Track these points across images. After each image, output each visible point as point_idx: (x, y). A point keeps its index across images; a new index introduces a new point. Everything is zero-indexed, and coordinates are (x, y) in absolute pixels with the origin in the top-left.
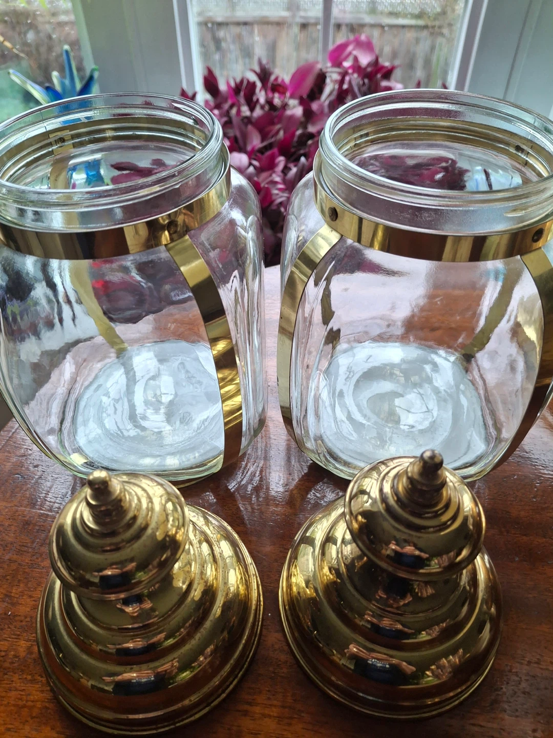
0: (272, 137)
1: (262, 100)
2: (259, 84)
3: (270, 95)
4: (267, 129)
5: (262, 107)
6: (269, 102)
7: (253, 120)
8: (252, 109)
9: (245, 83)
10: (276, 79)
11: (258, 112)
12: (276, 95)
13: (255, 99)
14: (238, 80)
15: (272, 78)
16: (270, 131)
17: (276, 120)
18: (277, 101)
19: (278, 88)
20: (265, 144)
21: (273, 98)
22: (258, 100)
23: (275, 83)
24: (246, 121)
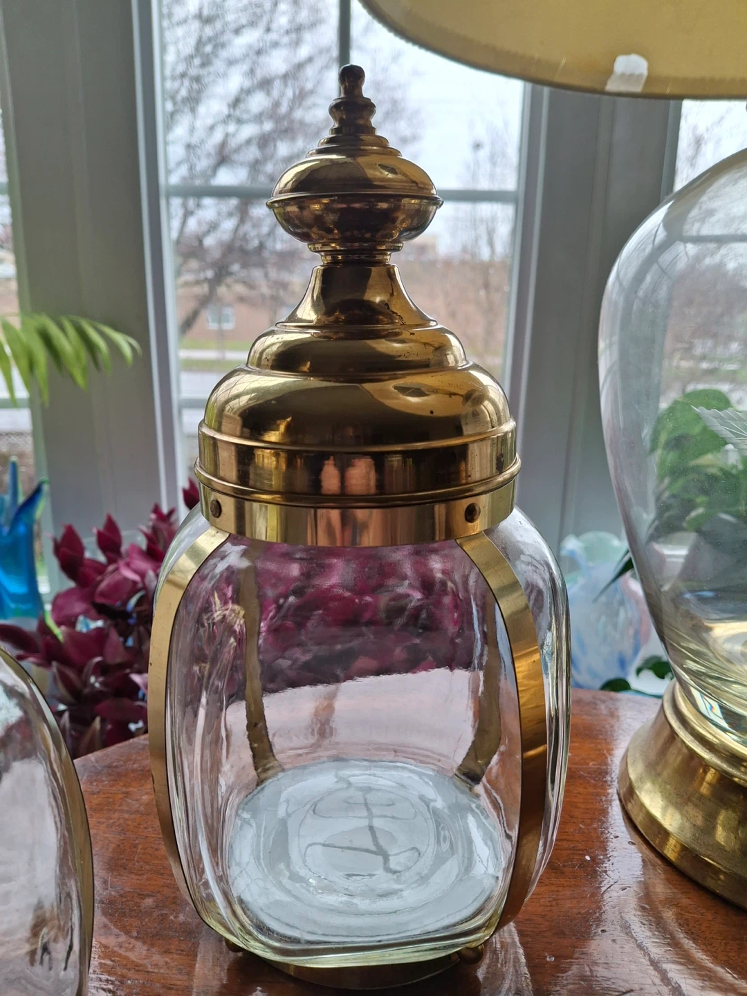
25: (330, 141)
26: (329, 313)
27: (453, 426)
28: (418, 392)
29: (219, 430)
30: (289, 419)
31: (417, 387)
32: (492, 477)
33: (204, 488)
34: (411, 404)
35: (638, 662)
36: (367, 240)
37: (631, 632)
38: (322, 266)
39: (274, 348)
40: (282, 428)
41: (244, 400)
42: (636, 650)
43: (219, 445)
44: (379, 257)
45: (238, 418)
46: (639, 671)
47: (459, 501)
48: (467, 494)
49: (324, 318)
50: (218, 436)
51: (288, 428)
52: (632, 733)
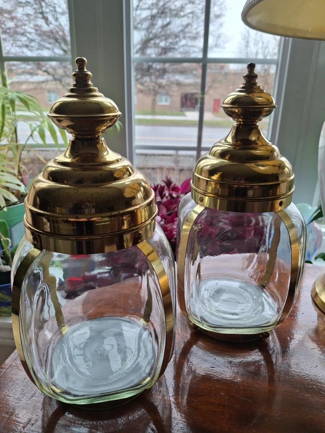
0: (172, 210)
1: (167, 194)
2: (166, 187)
3: (171, 192)
4: (169, 207)
5: (167, 197)
6: (171, 195)
7: (163, 203)
8: (162, 198)
9: (159, 187)
10: (174, 185)
11: (165, 199)
12: (174, 192)
13: (164, 193)
14: (156, 185)
15: (172, 185)
16: (171, 208)
17: (174, 203)
18: (174, 195)
19: (175, 189)
20: (168, 213)
21: (172, 194)
22: (165, 194)
23: (174, 187)
24: (159, 203)
25: (243, 88)
26: (237, 141)
27: (275, 177)
28: (263, 166)
29: (201, 175)
30: (221, 172)
31: (262, 164)
32: (286, 193)
33: (195, 192)
34: (261, 170)
35: (315, 255)
36: (252, 119)
37: (314, 243)
38: (236, 125)
39: (219, 151)
40: (219, 175)
41: (208, 167)
42: (315, 251)
43: (201, 179)
44: (255, 123)
45: (207, 172)
46: (316, 258)
47: (277, 200)
48: (278, 199)
49: (235, 143)
50: (200, 177)
51: (221, 175)
52: (316, 277)
